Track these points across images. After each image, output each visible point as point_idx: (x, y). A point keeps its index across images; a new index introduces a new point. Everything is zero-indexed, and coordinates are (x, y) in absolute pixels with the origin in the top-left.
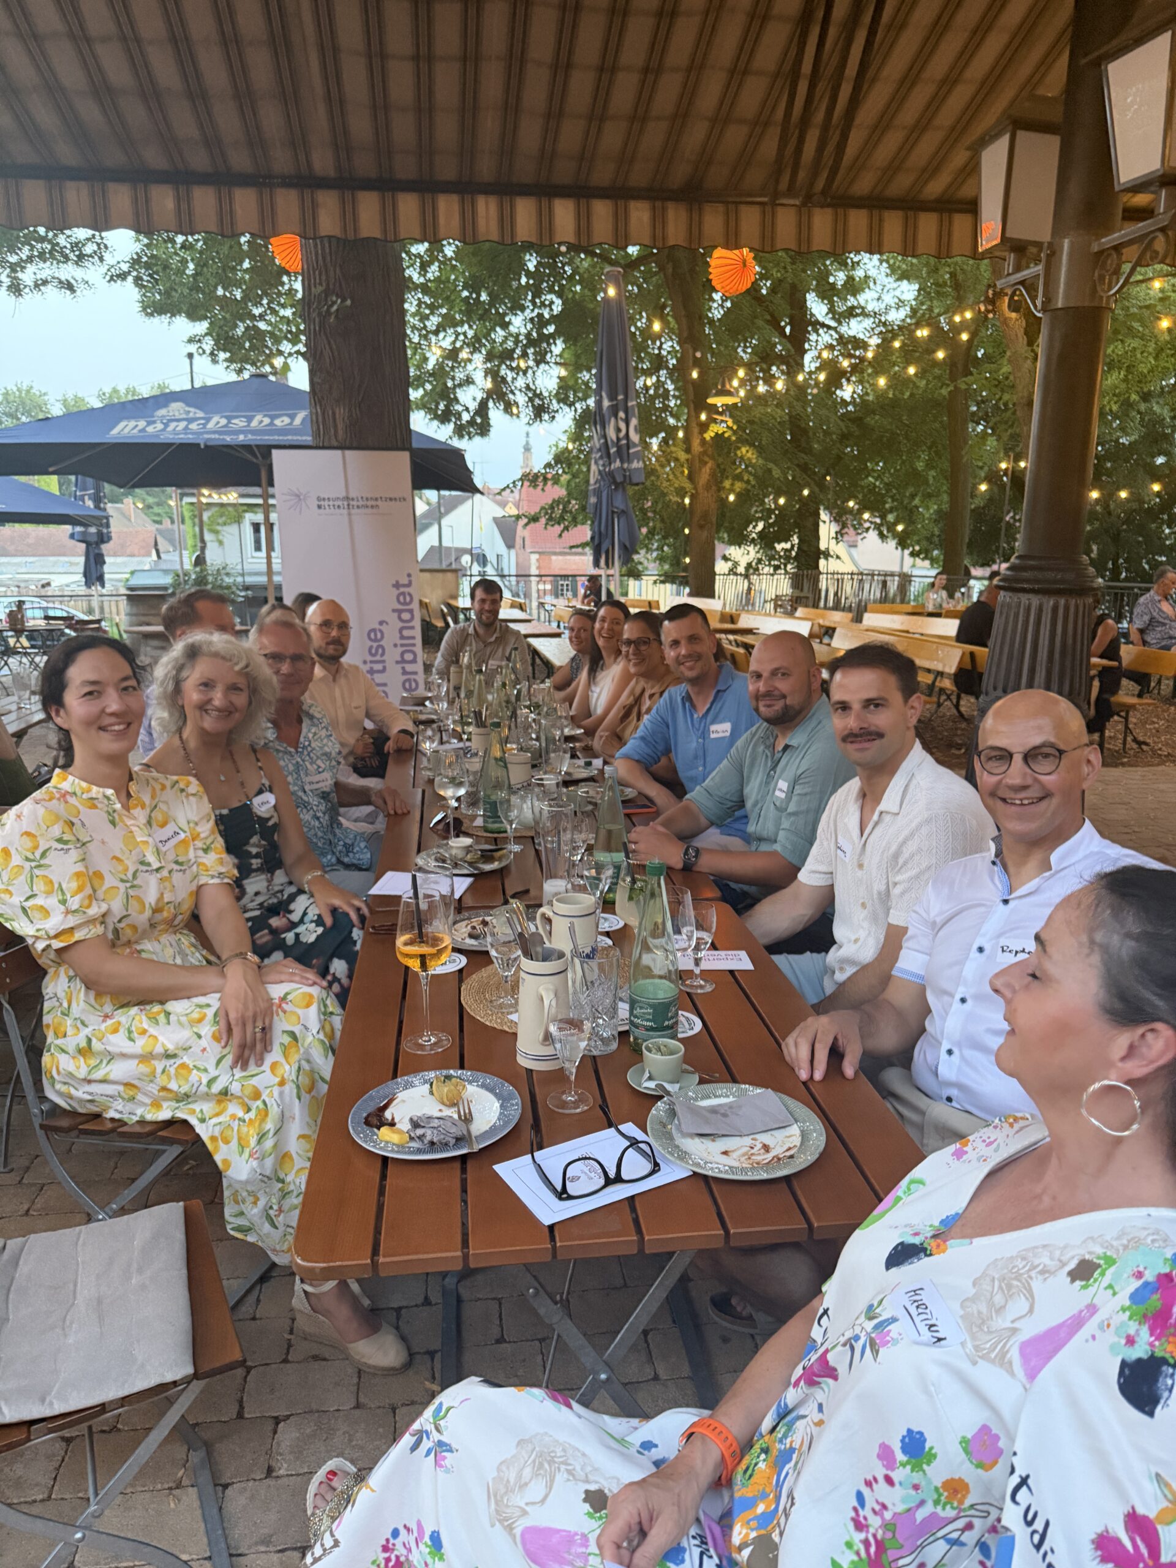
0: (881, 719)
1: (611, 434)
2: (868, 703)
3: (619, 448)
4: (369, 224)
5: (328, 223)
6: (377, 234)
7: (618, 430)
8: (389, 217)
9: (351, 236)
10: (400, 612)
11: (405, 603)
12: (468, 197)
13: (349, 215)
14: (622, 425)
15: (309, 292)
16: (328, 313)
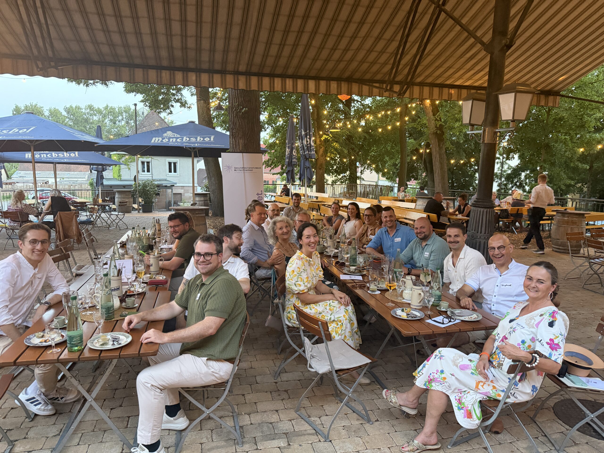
0: (458, 239)
1: (305, 142)
2: (456, 236)
3: (307, 147)
4: (254, 86)
5: (242, 85)
6: (257, 89)
7: (307, 141)
8: (260, 84)
9: (248, 89)
12: (284, 79)
13: (248, 83)
14: (308, 140)
15: (232, 105)
16: (240, 112)
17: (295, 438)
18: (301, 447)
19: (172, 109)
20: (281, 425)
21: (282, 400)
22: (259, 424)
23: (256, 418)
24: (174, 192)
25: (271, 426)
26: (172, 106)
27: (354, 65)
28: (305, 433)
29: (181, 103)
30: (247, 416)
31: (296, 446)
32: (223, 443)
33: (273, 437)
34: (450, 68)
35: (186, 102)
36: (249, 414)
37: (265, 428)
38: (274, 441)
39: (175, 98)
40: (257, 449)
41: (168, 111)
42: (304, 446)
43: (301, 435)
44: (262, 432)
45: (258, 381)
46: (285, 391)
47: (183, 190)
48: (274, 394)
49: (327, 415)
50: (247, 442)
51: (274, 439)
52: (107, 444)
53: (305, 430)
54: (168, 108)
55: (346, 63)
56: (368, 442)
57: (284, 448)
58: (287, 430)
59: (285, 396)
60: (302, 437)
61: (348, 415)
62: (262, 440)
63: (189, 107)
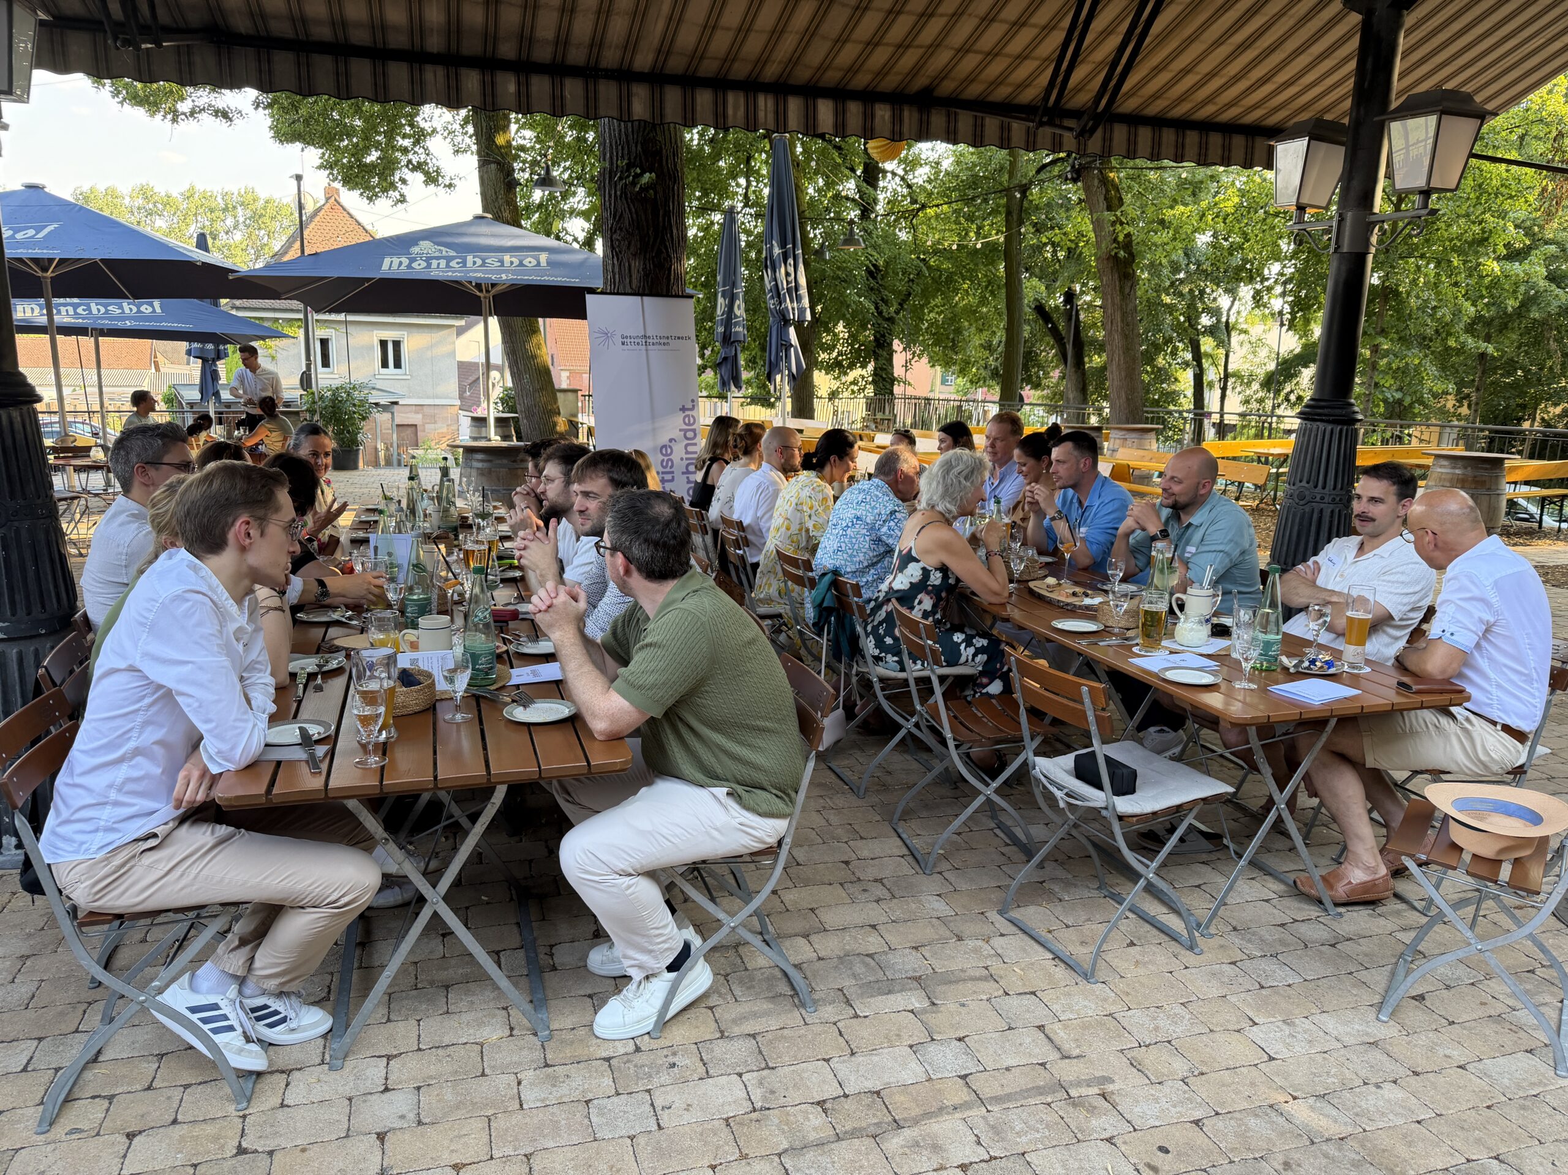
1: (781, 276)
3: (788, 290)
5: (640, 109)
7: (787, 274)
10: (686, 431)
11: (689, 424)
12: (751, 94)
14: (791, 270)
15: (611, 163)
16: (634, 184)
17: (944, 988)
18: (963, 1010)
19: (405, 189)
20: (894, 959)
21: (877, 901)
22: (839, 958)
23: (828, 945)
24: (399, 420)
25: (868, 960)
26: (404, 181)
27: (943, 57)
28: (963, 975)
29: (427, 174)
30: (802, 941)
31: (953, 1007)
32: (766, 1006)
33: (888, 987)
34: (1188, 72)
35: (438, 172)
36: (806, 936)
37: (859, 968)
38: (891, 997)
39: (410, 162)
40: (856, 1016)
41: (395, 195)
42: (972, 1005)
43: (957, 982)
44: (854, 976)
45: (800, 860)
46: (876, 881)
47: (420, 416)
48: (854, 889)
49: (1002, 935)
50: (825, 1002)
51: (890, 992)
52: (465, 1017)
53: (962, 970)
54: (392, 186)
55: (921, 51)
56: (1128, 994)
57: (924, 1011)
58: (915, 970)
59: (879, 891)
60: (960, 986)
61: (1055, 933)
62: (862, 995)
63: (450, 186)
